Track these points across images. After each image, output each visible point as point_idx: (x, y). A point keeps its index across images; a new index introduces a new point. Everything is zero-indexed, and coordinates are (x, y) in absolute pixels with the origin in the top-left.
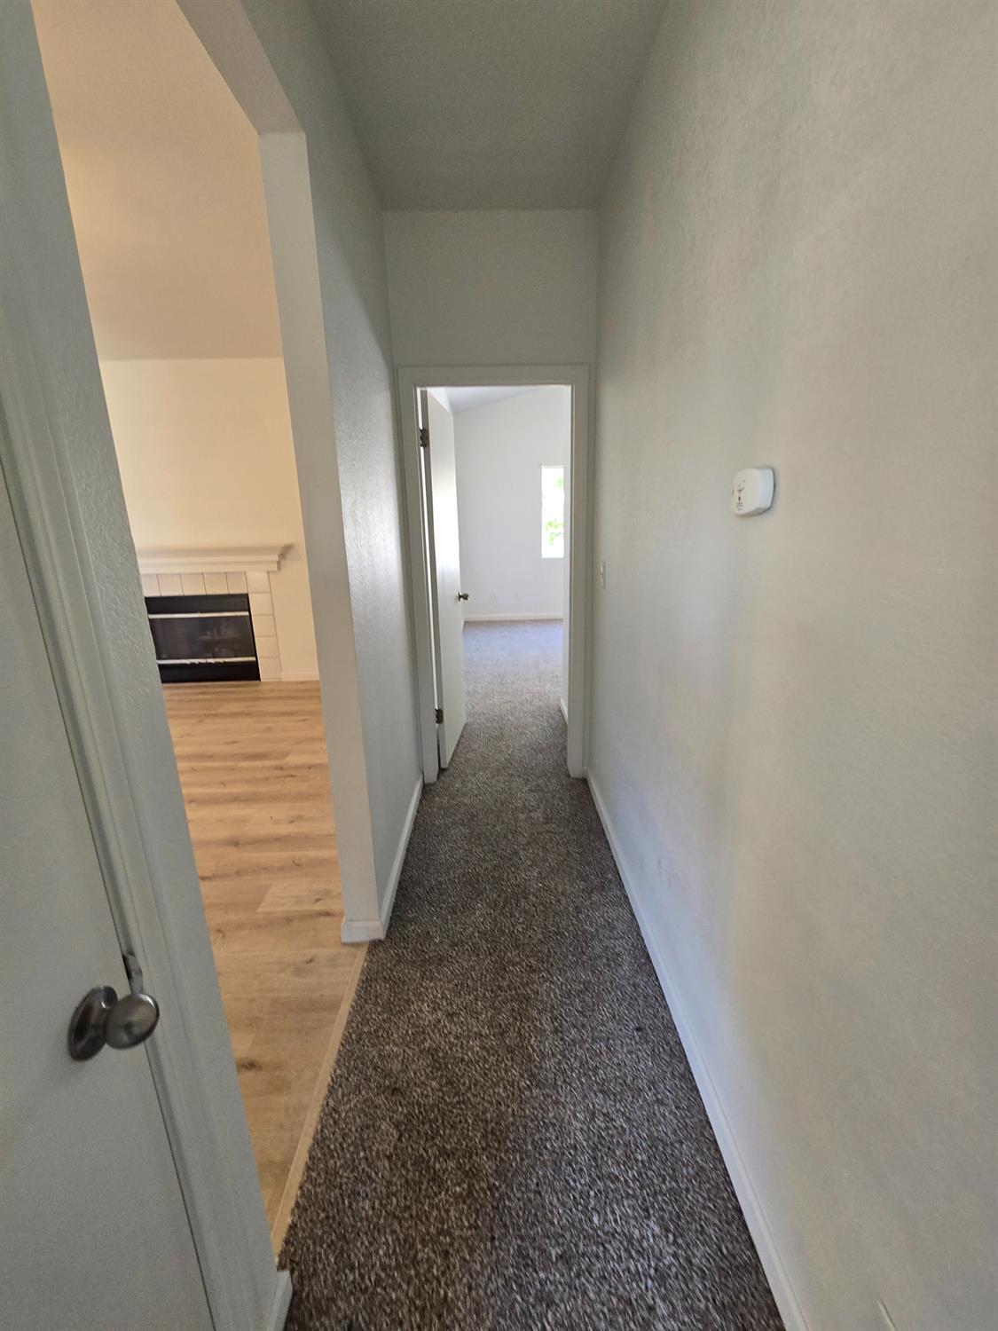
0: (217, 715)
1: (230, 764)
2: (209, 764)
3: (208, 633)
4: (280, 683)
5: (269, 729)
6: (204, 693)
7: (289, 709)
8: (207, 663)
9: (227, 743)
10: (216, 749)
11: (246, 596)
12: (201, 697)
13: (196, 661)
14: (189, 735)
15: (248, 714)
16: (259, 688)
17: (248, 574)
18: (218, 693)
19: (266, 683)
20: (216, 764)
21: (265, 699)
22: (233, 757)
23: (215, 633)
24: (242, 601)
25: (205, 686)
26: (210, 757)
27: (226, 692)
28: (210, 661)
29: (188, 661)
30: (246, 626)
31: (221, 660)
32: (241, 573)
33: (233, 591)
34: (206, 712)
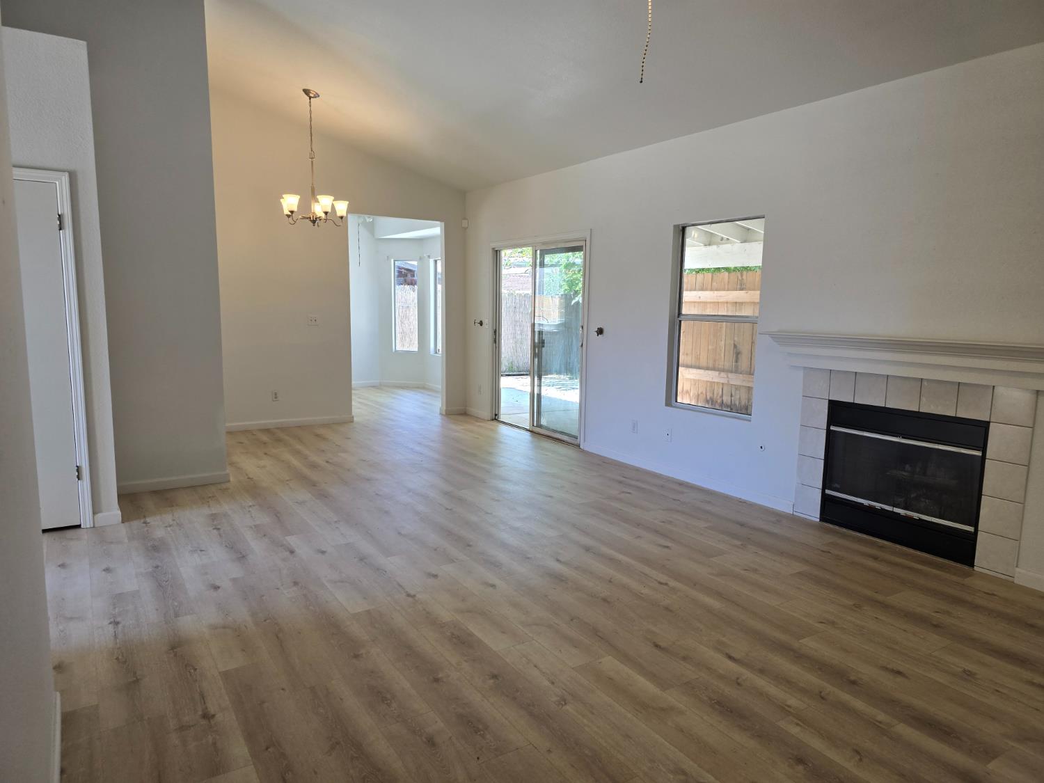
0: (885, 607)
1: (882, 717)
2: (846, 697)
3: (907, 467)
4: (1009, 584)
5: (968, 675)
6: (875, 558)
7: (1020, 648)
8: (893, 512)
9: (885, 669)
10: (866, 672)
11: (984, 426)
12: (871, 563)
13: (878, 505)
14: (833, 623)
15: (937, 627)
16: (968, 581)
17: (999, 390)
18: (896, 564)
19: (984, 577)
20: (859, 704)
21: (976, 607)
22: (889, 703)
23: (918, 470)
24: (977, 432)
25: (881, 547)
26: (853, 684)
27: (910, 569)
28: (897, 510)
29: (866, 502)
30: (973, 475)
31: (916, 515)
32: (987, 387)
33: (962, 414)
34: (869, 593)
